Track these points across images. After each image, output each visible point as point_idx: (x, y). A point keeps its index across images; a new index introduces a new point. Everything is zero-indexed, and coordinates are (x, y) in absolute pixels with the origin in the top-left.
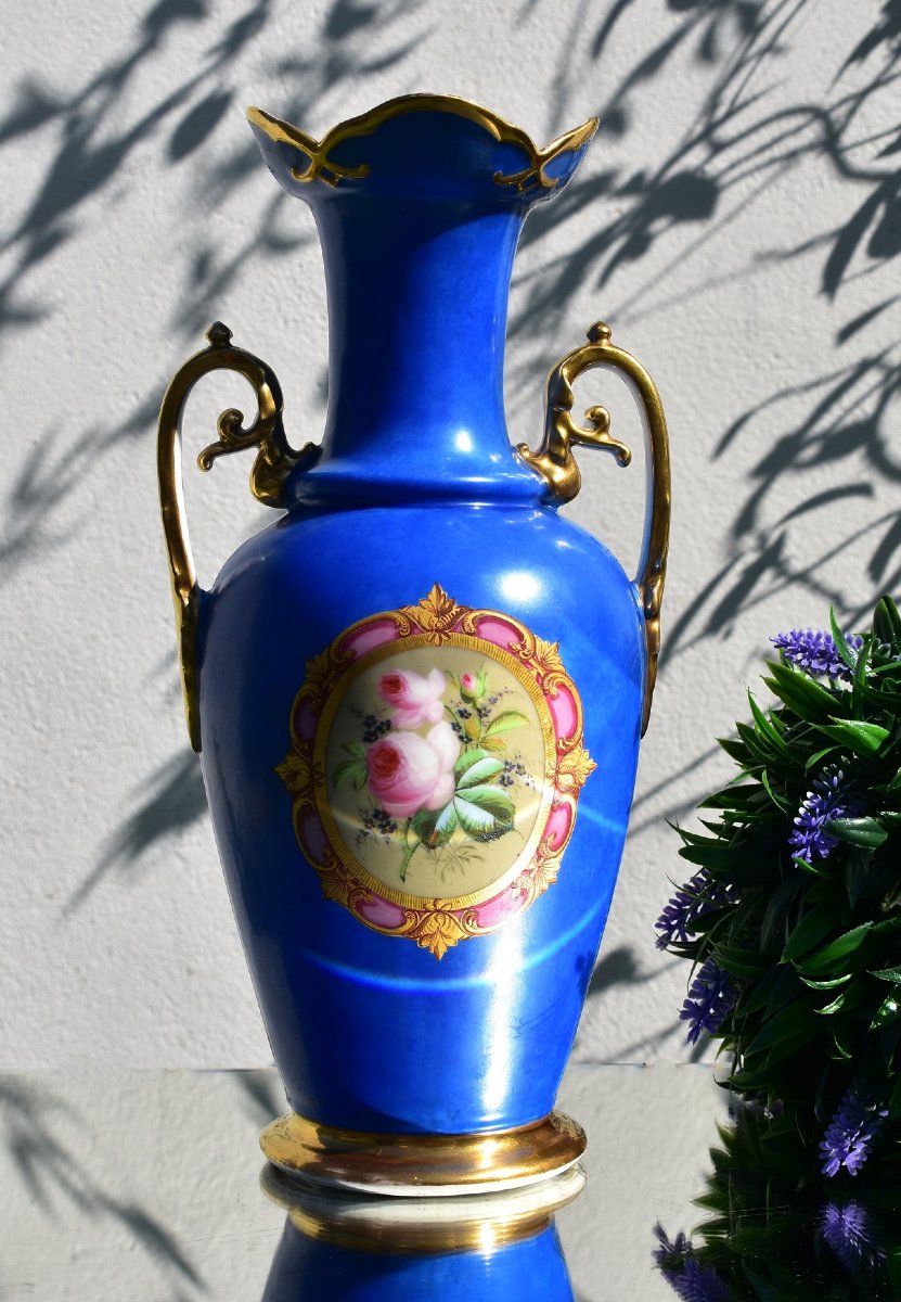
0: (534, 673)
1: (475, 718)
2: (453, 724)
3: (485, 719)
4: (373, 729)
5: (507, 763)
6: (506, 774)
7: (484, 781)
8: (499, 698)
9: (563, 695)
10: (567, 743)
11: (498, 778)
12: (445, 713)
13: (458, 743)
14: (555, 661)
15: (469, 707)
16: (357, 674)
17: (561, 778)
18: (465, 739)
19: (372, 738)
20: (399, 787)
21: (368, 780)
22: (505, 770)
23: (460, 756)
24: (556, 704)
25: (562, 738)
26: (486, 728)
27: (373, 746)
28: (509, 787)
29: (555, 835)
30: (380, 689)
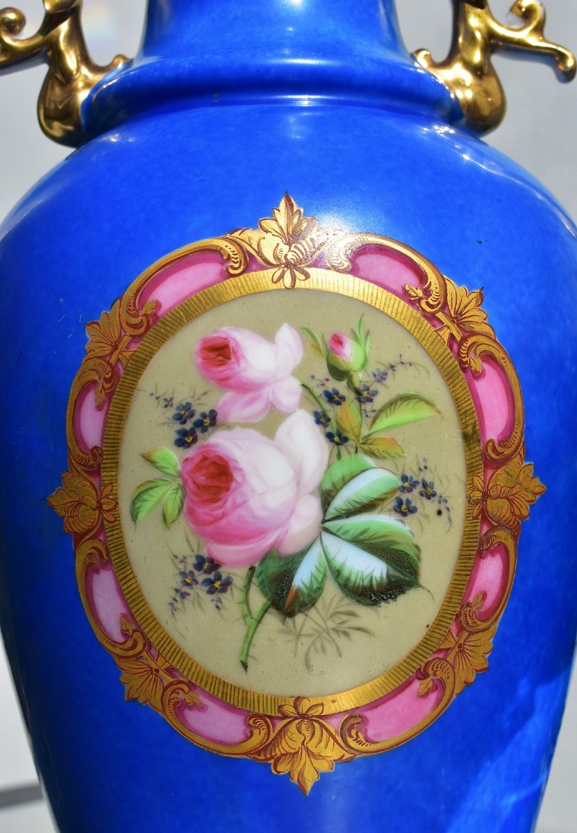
0: (445, 334)
1: (351, 405)
2: (316, 414)
3: (368, 407)
4: (189, 426)
5: (404, 478)
6: (405, 496)
7: (369, 506)
8: (390, 372)
9: (491, 371)
10: (499, 449)
11: (391, 503)
12: (302, 396)
13: (325, 445)
14: (478, 318)
15: (341, 387)
16: (163, 339)
17: (492, 506)
18: (336, 439)
19: (189, 439)
20: (233, 518)
21: (185, 509)
22: (403, 489)
23: (329, 466)
24: (481, 386)
25: (491, 441)
26: (369, 421)
27: (190, 452)
28: (410, 517)
29: (485, 595)
30: (200, 360)
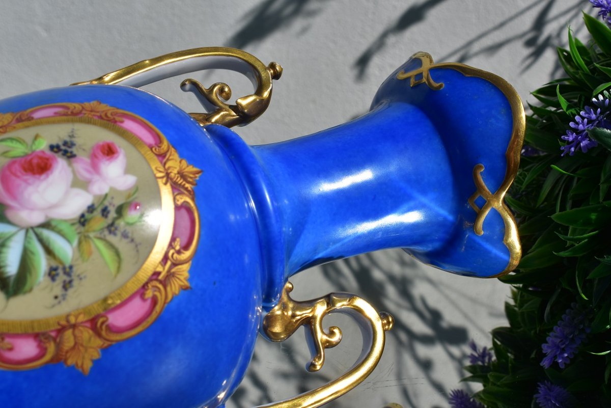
0: (160, 269)
1: (104, 223)
2: (93, 205)
3: (106, 232)
4: (63, 148)
5: (71, 267)
6: (60, 271)
7: (49, 251)
8: (129, 240)
9: (148, 304)
10: (104, 327)
11: (54, 264)
12: (100, 196)
13: (77, 215)
14: (175, 288)
15: (112, 214)
16: (105, 126)
17: (68, 333)
18: (82, 220)
19: (55, 149)
20: (18, 181)
21: (14, 159)
22: (64, 268)
23: (66, 221)
24: (137, 301)
25: (107, 319)
26: (98, 235)
27: (49, 153)
28: (48, 279)
29: (11, 349)
30: (101, 143)
